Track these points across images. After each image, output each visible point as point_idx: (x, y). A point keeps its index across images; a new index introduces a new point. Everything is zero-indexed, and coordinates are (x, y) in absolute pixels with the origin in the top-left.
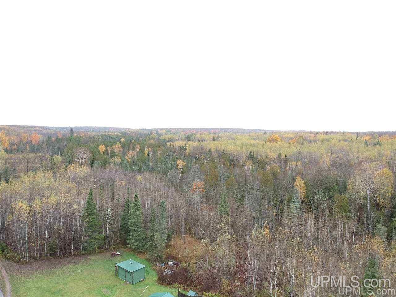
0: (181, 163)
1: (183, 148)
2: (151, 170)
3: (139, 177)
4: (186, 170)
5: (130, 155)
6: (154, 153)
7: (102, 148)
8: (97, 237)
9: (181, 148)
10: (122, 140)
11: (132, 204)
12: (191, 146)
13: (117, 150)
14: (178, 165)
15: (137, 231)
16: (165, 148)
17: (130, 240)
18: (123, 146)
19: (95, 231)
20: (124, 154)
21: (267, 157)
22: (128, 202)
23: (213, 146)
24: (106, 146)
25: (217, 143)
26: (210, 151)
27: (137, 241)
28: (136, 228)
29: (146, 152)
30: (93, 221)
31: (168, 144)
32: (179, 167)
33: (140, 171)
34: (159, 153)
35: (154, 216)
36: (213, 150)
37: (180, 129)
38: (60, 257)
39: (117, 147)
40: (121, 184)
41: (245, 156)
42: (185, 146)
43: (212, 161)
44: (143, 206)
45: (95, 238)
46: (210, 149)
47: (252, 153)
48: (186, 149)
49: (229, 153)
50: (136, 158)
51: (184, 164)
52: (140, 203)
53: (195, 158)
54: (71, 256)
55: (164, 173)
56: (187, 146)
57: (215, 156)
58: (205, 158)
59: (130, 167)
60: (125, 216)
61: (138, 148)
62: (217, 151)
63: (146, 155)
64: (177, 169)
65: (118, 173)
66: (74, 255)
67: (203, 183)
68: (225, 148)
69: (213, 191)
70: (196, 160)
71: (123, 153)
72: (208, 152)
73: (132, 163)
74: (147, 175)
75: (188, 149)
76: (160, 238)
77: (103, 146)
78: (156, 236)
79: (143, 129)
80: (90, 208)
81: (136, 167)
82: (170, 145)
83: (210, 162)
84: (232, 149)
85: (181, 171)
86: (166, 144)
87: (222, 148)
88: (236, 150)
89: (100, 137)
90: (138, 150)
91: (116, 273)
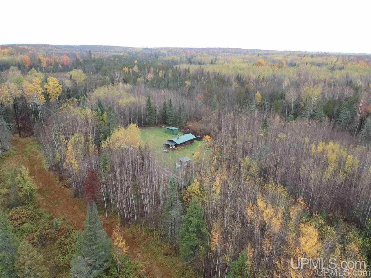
0: (188, 83)
1: (187, 71)
4: (192, 88)
6: (166, 75)
7: (126, 70)
10: (136, 62)
11: (168, 104)
12: (194, 68)
13: (137, 71)
14: (186, 84)
15: (171, 116)
16: (173, 70)
17: (168, 120)
18: (140, 67)
19: (152, 116)
21: (250, 79)
22: (165, 103)
23: (209, 69)
25: (214, 66)
26: (208, 73)
29: (160, 74)
30: (151, 111)
31: (175, 66)
32: (187, 86)
33: (160, 88)
34: (170, 75)
36: (211, 72)
37: (180, 49)
41: (234, 78)
42: (189, 69)
43: (209, 81)
46: (208, 72)
47: (240, 76)
48: (189, 72)
49: (222, 75)
51: (190, 83)
52: (172, 103)
53: (197, 79)
54: (142, 126)
57: (212, 77)
58: (204, 80)
60: (164, 110)
61: (152, 69)
62: (214, 73)
64: (185, 87)
67: (203, 95)
68: (220, 71)
69: (209, 100)
70: (198, 81)
72: (206, 74)
75: (191, 72)
77: (127, 68)
79: (145, 49)
80: (149, 104)
82: (177, 68)
83: (208, 82)
84: (225, 72)
85: (188, 88)
86: (173, 67)
87: (217, 71)
88: (228, 73)
89: (117, 59)
90: (152, 72)
91: (166, 132)
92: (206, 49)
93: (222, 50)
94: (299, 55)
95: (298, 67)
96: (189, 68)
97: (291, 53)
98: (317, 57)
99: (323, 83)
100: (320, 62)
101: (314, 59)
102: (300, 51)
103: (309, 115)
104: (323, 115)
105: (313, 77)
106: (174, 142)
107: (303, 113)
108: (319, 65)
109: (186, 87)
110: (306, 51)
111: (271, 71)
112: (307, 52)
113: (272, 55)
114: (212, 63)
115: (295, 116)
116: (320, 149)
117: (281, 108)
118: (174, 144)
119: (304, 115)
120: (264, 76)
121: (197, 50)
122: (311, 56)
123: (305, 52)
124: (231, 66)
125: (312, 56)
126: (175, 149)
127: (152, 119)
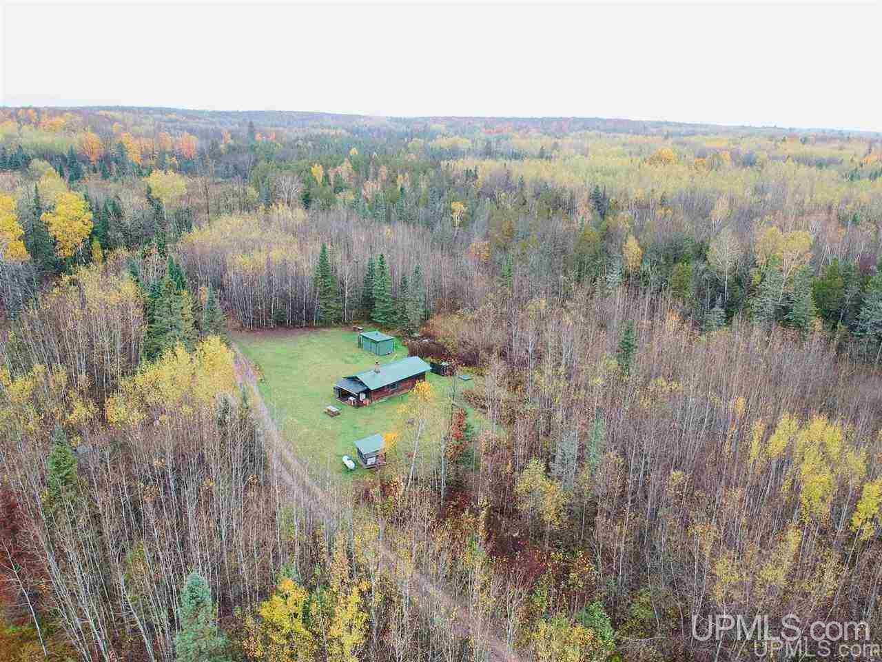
0: (459, 208)
1: (471, 175)
2: (408, 219)
3: (387, 230)
5: (371, 188)
6: (415, 185)
7: (318, 171)
8: (333, 306)
9: (468, 173)
10: (354, 151)
11: (377, 267)
12: (487, 168)
13: (344, 175)
14: (453, 211)
15: (384, 302)
16: (437, 172)
17: (375, 312)
18: (356, 166)
19: (331, 299)
20: (359, 184)
21: (627, 198)
22: (371, 264)
24: (326, 167)
26: (522, 184)
27: (384, 313)
28: (383, 298)
29: (400, 182)
30: (328, 286)
31: (444, 163)
32: (455, 215)
33: (388, 219)
34: (423, 186)
35: (405, 282)
36: (529, 179)
38: (287, 328)
39: (345, 169)
40: (359, 240)
41: (586, 194)
42: (475, 171)
43: (519, 204)
44: (392, 272)
45: (330, 307)
47: (601, 190)
48: (476, 177)
49: (556, 186)
50: (382, 194)
51: (464, 208)
52: (387, 266)
54: (302, 327)
55: (429, 224)
56: (480, 170)
57: (529, 193)
58: (506, 199)
59: (370, 210)
60: (368, 282)
61: (384, 171)
63: (399, 188)
65: (351, 222)
66: (306, 326)
68: (551, 178)
71: (357, 184)
72: (516, 183)
73: (375, 205)
74: (400, 226)
75: (480, 177)
76: (415, 314)
77: (320, 166)
78: (407, 307)
80: (325, 268)
81: (382, 212)
82: (447, 167)
85: (458, 221)
86: (439, 165)
88: (573, 182)
89: (310, 144)
90: (385, 177)
91: (360, 345)
92: (542, 120)
93: (582, 124)
94: (771, 138)
95: (762, 167)
96: (476, 167)
97: (750, 132)
98: (817, 144)
99: (823, 216)
100: (824, 157)
101: (807, 149)
102: (778, 126)
103: (770, 309)
104: (811, 311)
105: (797, 196)
106: (361, 383)
107: (756, 303)
108: (820, 164)
109: (453, 218)
110: (792, 127)
111: (686, 178)
112: (794, 129)
113: (701, 136)
114: (542, 155)
115: (730, 310)
116: (778, 443)
117: (692, 285)
118: (361, 389)
119: (755, 310)
120: (665, 192)
121: (519, 123)
122: (801, 140)
123: (790, 129)
125: (805, 141)
126: (364, 402)
127: (331, 308)
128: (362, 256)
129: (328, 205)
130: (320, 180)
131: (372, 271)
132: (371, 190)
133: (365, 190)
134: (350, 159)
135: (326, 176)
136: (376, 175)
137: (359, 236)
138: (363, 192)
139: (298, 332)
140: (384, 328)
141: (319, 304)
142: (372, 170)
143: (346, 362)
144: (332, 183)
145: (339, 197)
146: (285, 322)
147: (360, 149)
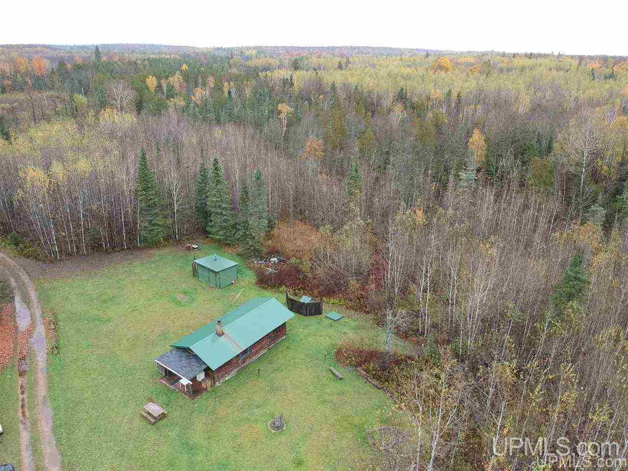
0: (285, 109)
1: (287, 83)
2: (238, 121)
3: (218, 132)
4: (294, 120)
5: (199, 94)
6: (240, 91)
7: (152, 82)
8: (160, 223)
9: (285, 82)
10: (185, 67)
11: (210, 174)
12: (300, 78)
13: (177, 85)
14: (280, 112)
15: (221, 214)
16: (258, 82)
17: (212, 227)
18: (186, 77)
19: (156, 215)
20: (190, 92)
21: (427, 97)
22: (203, 170)
23: (338, 78)
24: (159, 78)
25: (345, 73)
26: (333, 87)
27: (222, 228)
28: (219, 211)
29: (226, 89)
30: (151, 199)
31: (262, 75)
32: (282, 116)
33: (218, 121)
34: (248, 92)
35: (246, 193)
36: (338, 85)
37: (281, 49)
38: (107, 252)
39: (176, 80)
40: (190, 142)
41: (391, 95)
42: (291, 79)
43: (336, 105)
44: (228, 178)
45: (157, 225)
46: (333, 84)
47: (404, 91)
48: (292, 84)
49: (365, 90)
50: (210, 100)
51: (291, 110)
52: (222, 172)
53: (309, 100)
54: (123, 250)
56: (294, 78)
57: (342, 96)
58: (324, 100)
59: (201, 114)
60: (201, 192)
61: (211, 80)
62: (345, 86)
63: (226, 94)
65: (182, 125)
66: (129, 248)
67: (322, 141)
68: (359, 82)
69: (339, 155)
70: (310, 104)
71: (188, 91)
72: (329, 89)
73: (204, 107)
74: (230, 128)
75: (295, 84)
76: (257, 225)
77: (154, 77)
78: (250, 222)
81: (212, 116)
82: (266, 77)
83: (333, 107)
84: (371, 84)
85: (285, 122)
86: (258, 75)
87: (353, 81)
88: (378, 86)
90: (212, 86)
91: (195, 273)
96: (291, 76)
109: (280, 119)
114: (340, 67)
118: (197, 370)
124: (383, 72)
126: (204, 385)
127: (159, 225)
128: (192, 162)
129: (159, 109)
130: (152, 89)
131: (204, 177)
132: (200, 96)
133: (195, 96)
134: (181, 71)
135: (159, 87)
136: (204, 84)
137: (190, 138)
138: (193, 98)
139: (118, 256)
140: (224, 244)
141: (142, 223)
142: (200, 81)
143: (178, 303)
144: (165, 92)
145: (171, 103)
146: (101, 245)
147: (189, 65)
